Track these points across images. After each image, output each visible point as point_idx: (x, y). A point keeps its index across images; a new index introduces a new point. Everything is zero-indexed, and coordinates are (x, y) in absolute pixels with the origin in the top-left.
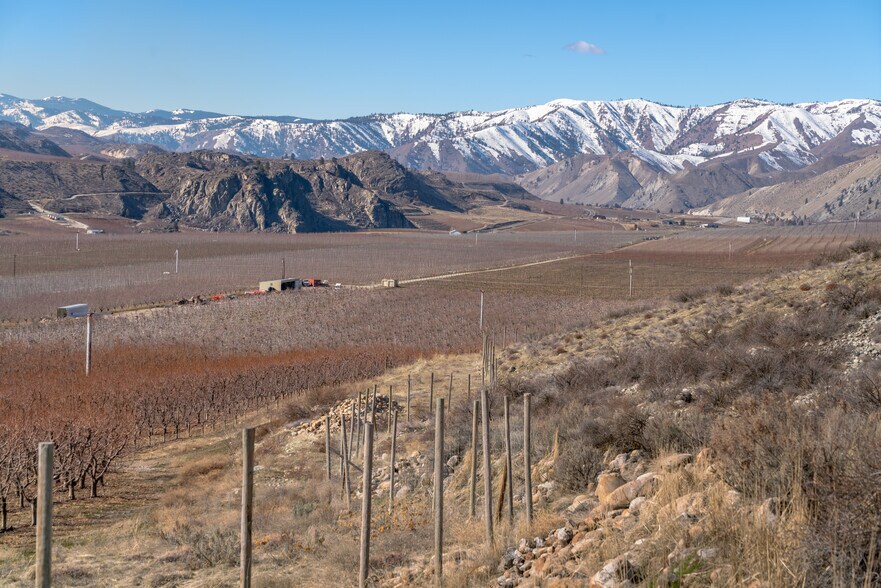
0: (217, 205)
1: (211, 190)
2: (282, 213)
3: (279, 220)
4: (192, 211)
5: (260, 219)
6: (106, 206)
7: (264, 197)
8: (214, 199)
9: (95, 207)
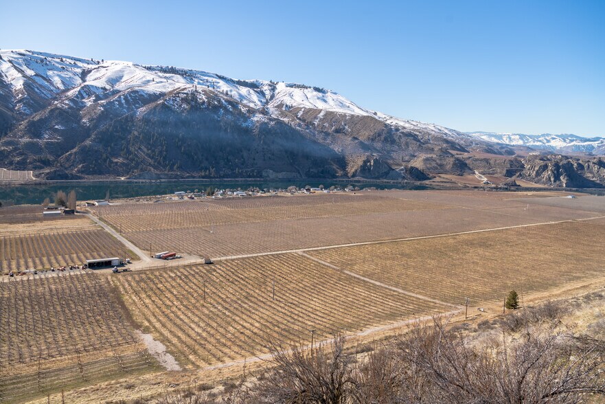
0: (538, 174)
1: (537, 169)
2: (561, 178)
3: (560, 180)
4: (529, 176)
5: (552, 179)
6: (501, 173)
7: (555, 172)
8: (537, 172)
9: (497, 173)
